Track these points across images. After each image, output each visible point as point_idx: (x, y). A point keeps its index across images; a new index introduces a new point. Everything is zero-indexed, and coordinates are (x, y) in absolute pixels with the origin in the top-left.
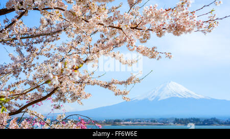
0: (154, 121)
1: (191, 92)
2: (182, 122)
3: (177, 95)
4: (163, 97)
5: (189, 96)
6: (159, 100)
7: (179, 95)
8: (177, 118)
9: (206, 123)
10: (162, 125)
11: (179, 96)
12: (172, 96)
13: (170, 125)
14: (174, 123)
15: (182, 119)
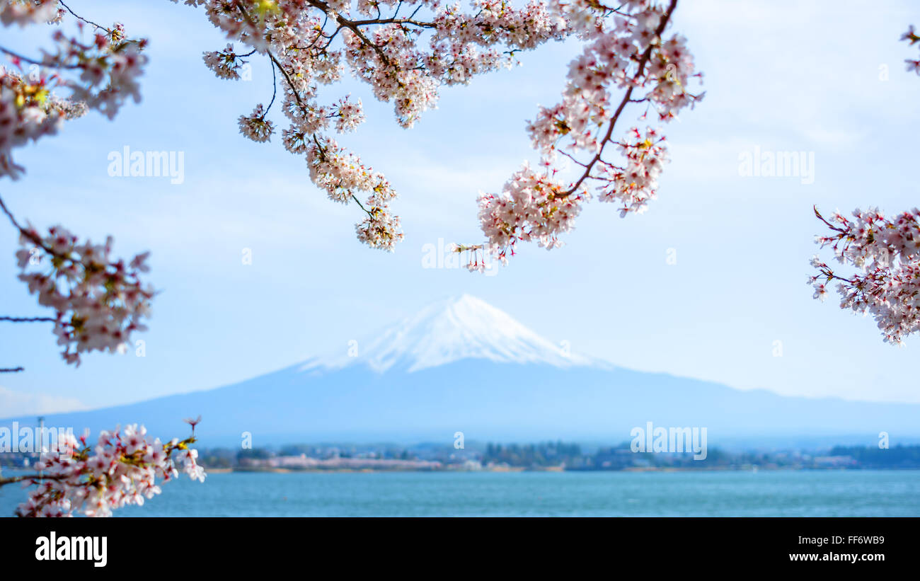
0: (404, 456)
1: (540, 341)
2: (515, 457)
3: (487, 353)
4: (429, 357)
5: (533, 357)
6: (413, 369)
7: (494, 351)
8: (496, 440)
9: (607, 464)
10: (437, 469)
11: (492, 357)
12: (465, 354)
13: (469, 470)
14: (484, 463)
15: (514, 448)
